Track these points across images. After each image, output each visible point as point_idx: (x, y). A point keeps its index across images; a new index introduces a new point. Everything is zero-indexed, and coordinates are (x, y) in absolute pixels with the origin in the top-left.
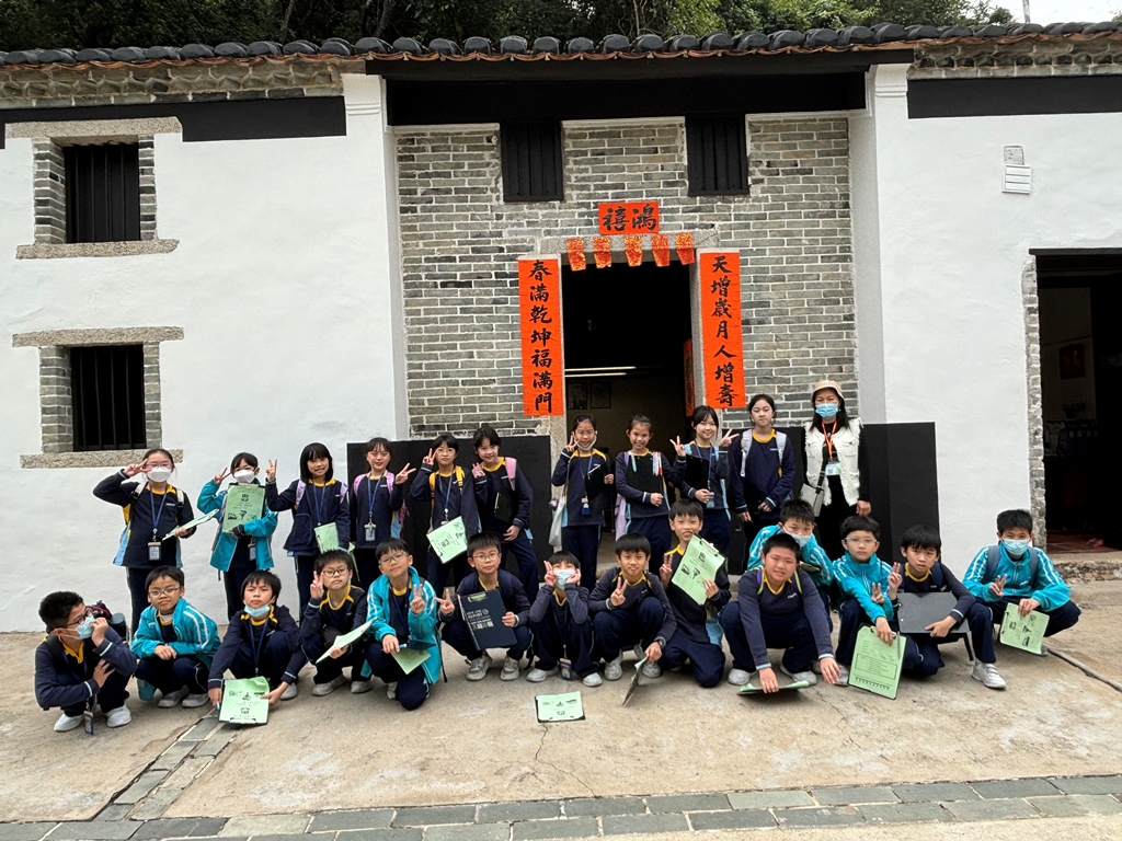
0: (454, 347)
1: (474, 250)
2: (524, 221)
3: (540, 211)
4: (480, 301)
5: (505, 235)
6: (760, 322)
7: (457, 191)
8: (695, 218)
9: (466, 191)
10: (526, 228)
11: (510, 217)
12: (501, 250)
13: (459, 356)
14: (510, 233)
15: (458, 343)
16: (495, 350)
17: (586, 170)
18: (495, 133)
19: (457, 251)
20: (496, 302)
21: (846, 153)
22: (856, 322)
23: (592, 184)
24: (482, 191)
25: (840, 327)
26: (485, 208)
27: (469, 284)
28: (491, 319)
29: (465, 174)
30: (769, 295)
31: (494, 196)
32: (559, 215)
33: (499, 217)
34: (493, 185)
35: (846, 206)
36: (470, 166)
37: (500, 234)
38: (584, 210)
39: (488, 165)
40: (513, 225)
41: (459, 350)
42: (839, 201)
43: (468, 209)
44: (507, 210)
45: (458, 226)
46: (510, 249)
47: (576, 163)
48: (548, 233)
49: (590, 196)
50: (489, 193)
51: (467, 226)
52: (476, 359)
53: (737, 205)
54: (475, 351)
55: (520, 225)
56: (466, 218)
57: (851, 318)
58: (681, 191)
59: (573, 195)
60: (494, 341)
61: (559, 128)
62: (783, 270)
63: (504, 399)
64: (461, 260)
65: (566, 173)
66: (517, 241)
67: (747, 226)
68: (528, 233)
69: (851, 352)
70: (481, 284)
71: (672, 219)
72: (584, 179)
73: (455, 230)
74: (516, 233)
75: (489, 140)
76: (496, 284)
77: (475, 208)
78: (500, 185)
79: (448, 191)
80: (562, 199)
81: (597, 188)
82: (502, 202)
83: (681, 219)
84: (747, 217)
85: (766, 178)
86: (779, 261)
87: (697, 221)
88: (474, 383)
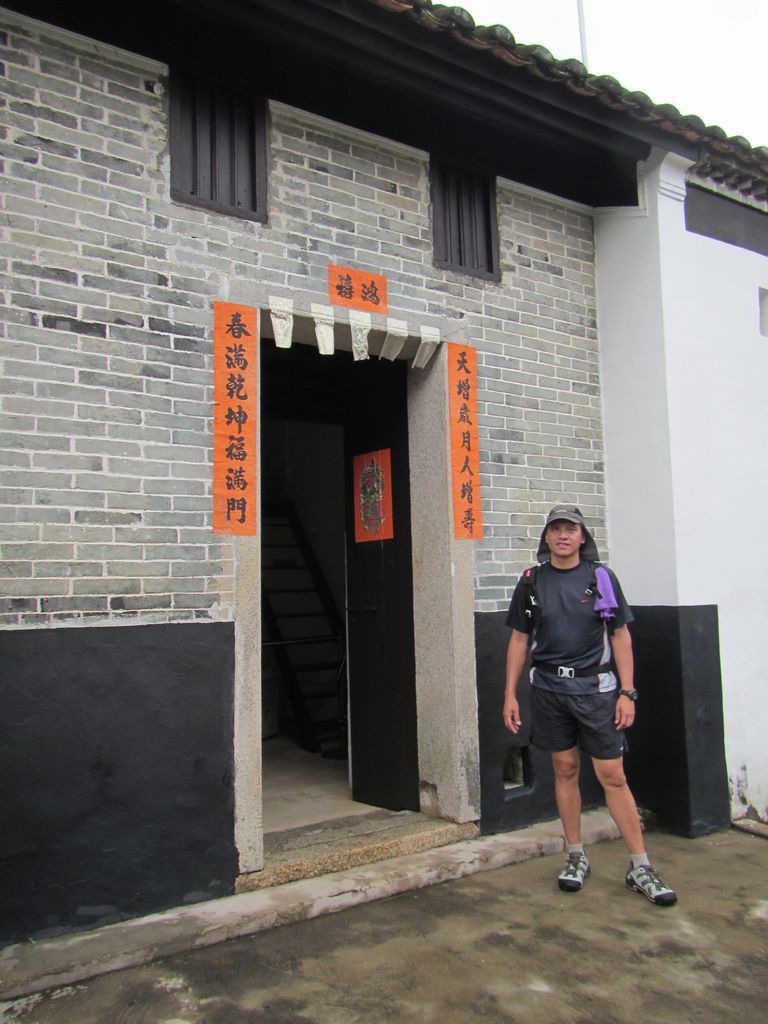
0: (64, 444)
1: (112, 269)
2: (204, 241)
3: (230, 231)
4: (118, 366)
5: (171, 256)
6: (515, 461)
7: (86, 155)
8: (439, 298)
9: (103, 160)
10: (205, 253)
11: (180, 228)
12: (163, 280)
13: (73, 463)
14: (179, 253)
15: (73, 438)
16: (142, 458)
17: (300, 187)
18: (161, 79)
19: (80, 265)
20: (148, 371)
21: (591, 258)
22: (606, 472)
23: (309, 211)
24: (135, 170)
25: (590, 478)
26: (137, 201)
27: (100, 330)
28: (137, 401)
29: (103, 130)
30: (522, 423)
31: (155, 184)
32: (261, 246)
33: (160, 222)
34: (153, 165)
35: (594, 324)
36: (114, 119)
37: (161, 253)
38: (297, 248)
39: (146, 127)
40: (185, 243)
41: (73, 452)
42: (587, 317)
43: (105, 194)
44: (179, 215)
45: (85, 219)
46: (178, 283)
47: (287, 170)
48: (241, 270)
49: (306, 229)
50: (145, 176)
51: (103, 224)
52: (105, 472)
53: (486, 293)
54: (105, 457)
55: (196, 246)
56: (101, 208)
57: (599, 467)
58: (426, 255)
59: (280, 219)
60: (142, 443)
61: (265, 111)
62: (536, 393)
63: (155, 553)
64: (87, 281)
65: (272, 183)
66: (190, 271)
67: (498, 326)
68: (210, 262)
69: (602, 512)
70: (124, 335)
71: (413, 293)
72: (297, 199)
73: (78, 224)
74: (190, 258)
75: (150, 88)
76: (151, 339)
77: (119, 196)
78: (166, 168)
79: (69, 152)
80: (264, 220)
81: (317, 218)
82: (167, 198)
83: (425, 296)
84: (499, 313)
85: (518, 267)
86: (532, 380)
87: (443, 304)
88: (100, 518)
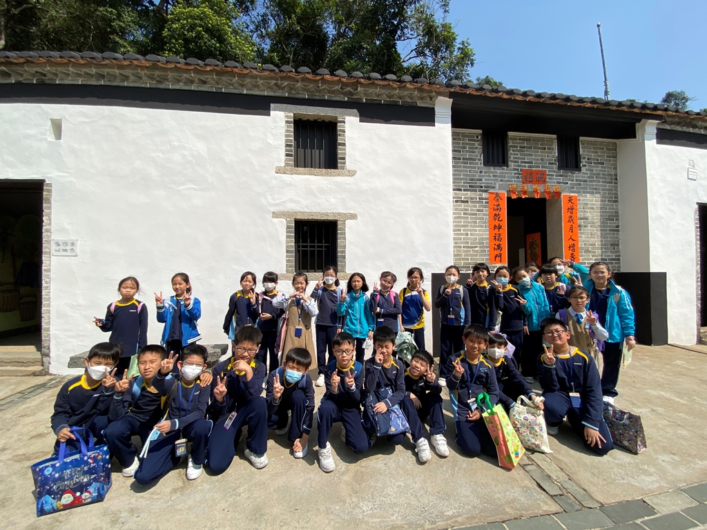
0: (460, 230)
1: (470, 186)
2: (492, 175)
3: (498, 171)
4: (472, 210)
5: (483, 181)
6: (585, 226)
7: (463, 159)
8: (560, 179)
9: (467, 159)
10: (492, 178)
11: (486, 172)
12: (482, 187)
13: (462, 234)
14: (486, 180)
15: (462, 228)
16: (477, 232)
17: (517, 154)
18: (480, 134)
19: (462, 186)
20: (478, 210)
21: (616, 157)
22: (620, 228)
23: (520, 161)
24: (475, 160)
25: (615, 230)
26: (475, 168)
27: (467, 202)
28: (476, 218)
29: (467, 151)
30: (588, 215)
31: (479, 162)
32: (506, 173)
33: (481, 172)
34: (479, 157)
35: (616, 179)
36: (469, 148)
37: (481, 180)
38: (516, 172)
39: (477, 148)
40: (487, 176)
41: (462, 232)
42: (614, 177)
43: (468, 167)
44: (485, 169)
45: (464, 175)
46: (485, 187)
47: (513, 151)
48: (501, 181)
49: (519, 166)
50: (477, 161)
51: (467, 175)
52: (469, 236)
53: (576, 175)
54: (469, 233)
55: (490, 176)
56: (467, 171)
57: (618, 227)
58: (555, 167)
59: (512, 165)
60: (477, 229)
61: (506, 135)
62: (594, 204)
63: (481, 255)
64: (464, 190)
65: (509, 155)
66: (488, 183)
67: (580, 185)
68: (493, 180)
69: (618, 241)
70: (473, 202)
71: (551, 179)
72: (516, 158)
73: (462, 177)
74: (488, 180)
75: (477, 137)
76: (479, 202)
77: (471, 167)
78: (482, 158)
79: (460, 159)
80: (507, 166)
81: (522, 162)
82: (482, 165)
83: (555, 179)
84: (581, 181)
85: (587, 165)
86: (592, 201)
87: (561, 181)
88: (468, 247)
